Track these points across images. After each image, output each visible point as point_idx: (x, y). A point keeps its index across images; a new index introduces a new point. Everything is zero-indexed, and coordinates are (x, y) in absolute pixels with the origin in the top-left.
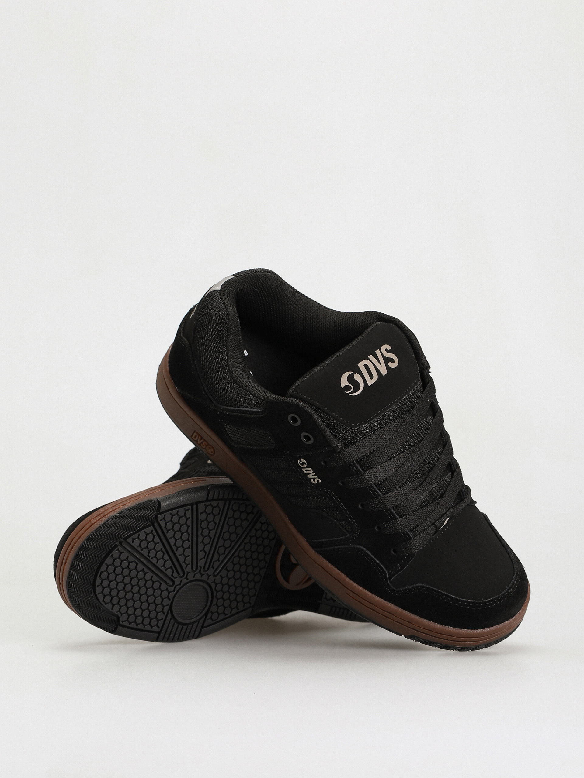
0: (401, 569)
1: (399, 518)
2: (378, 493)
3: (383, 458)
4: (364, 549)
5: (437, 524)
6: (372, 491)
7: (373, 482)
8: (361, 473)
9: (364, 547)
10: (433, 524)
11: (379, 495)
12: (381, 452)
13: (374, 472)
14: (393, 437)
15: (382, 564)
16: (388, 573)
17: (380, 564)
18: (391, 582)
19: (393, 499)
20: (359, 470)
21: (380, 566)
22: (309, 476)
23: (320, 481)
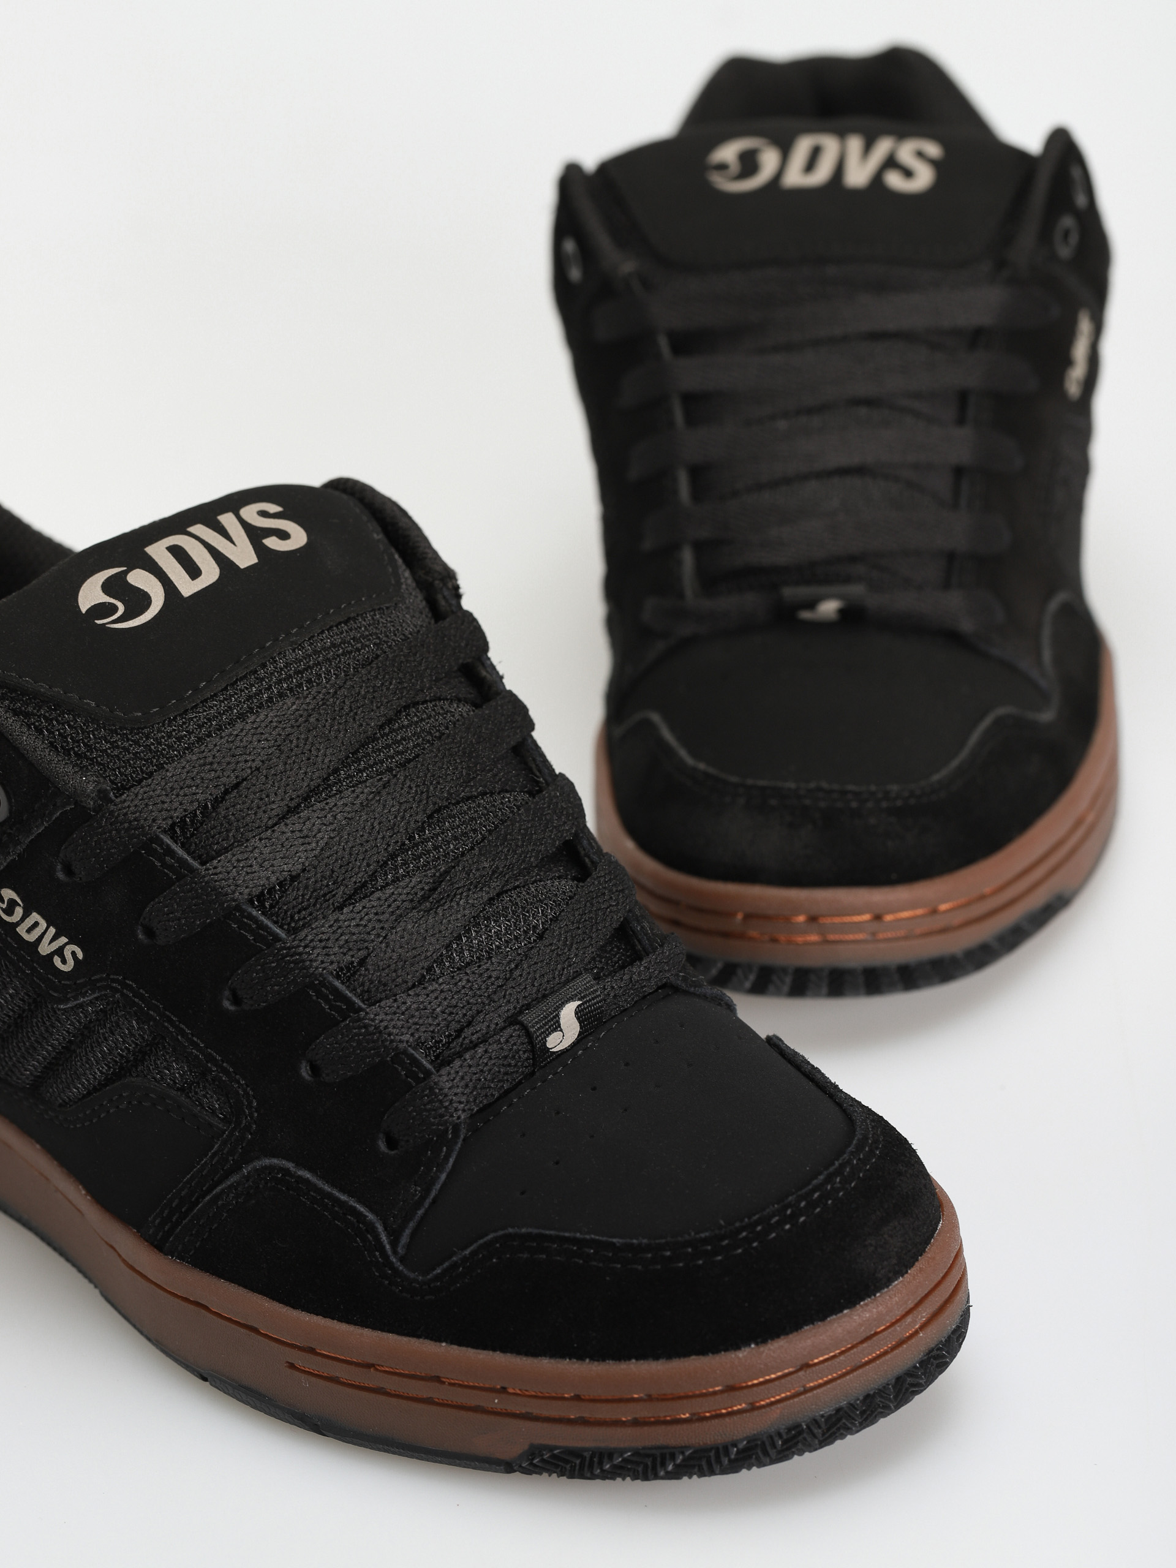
0: (423, 1198)
1: (370, 1005)
2: (270, 928)
3: (265, 812)
4: (290, 1166)
5: (528, 1018)
6: (251, 931)
7: (241, 894)
8: (192, 870)
9: (288, 1160)
10: (513, 1020)
11: (277, 938)
12: (255, 793)
13: (238, 861)
14: (291, 742)
15: (359, 1202)
16: (386, 1229)
17: (352, 1202)
18: (402, 1260)
19: (330, 944)
20: (182, 862)
21: (353, 1211)
22: (45, 949)
23: (80, 955)
